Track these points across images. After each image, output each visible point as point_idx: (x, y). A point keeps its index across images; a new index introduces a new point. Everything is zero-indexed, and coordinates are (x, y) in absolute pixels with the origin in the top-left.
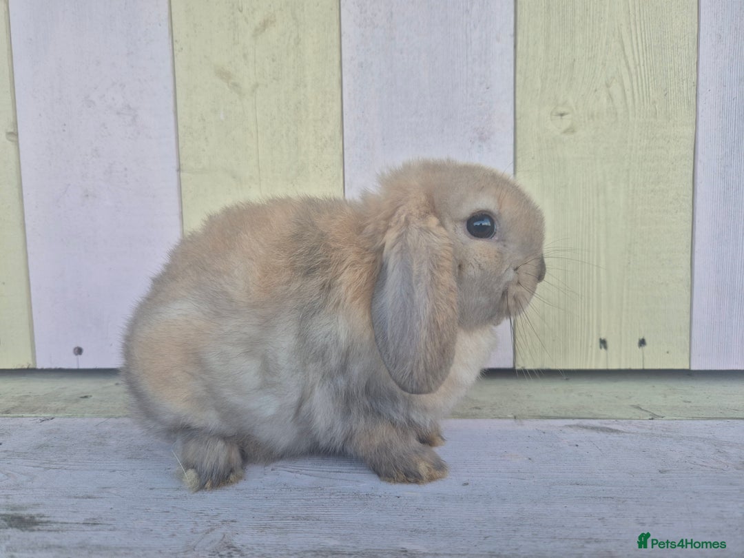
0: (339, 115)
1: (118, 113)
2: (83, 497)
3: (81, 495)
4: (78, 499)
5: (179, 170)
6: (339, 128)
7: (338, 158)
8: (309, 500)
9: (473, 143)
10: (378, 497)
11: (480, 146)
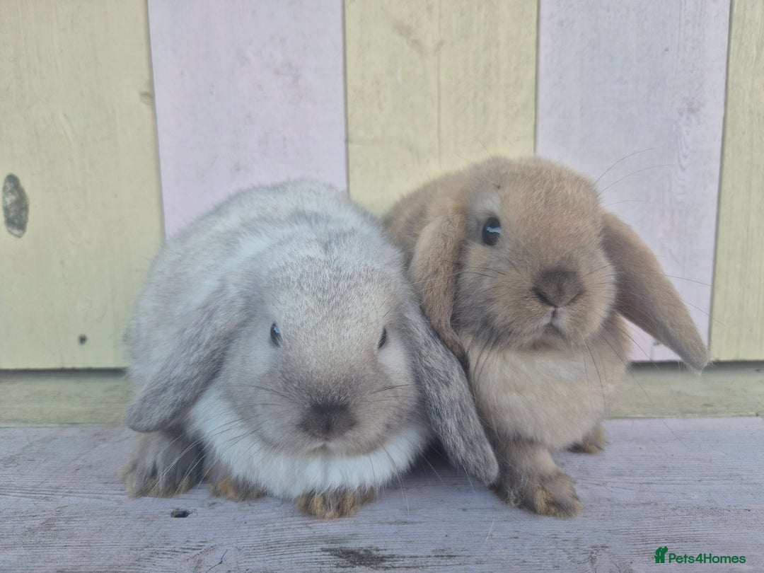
0: (534, 80)
1: (277, 73)
4: (394, 526)
5: (347, 141)
6: (532, 96)
7: (530, 128)
9: (681, 114)
10: (728, 512)
11: (688, 119)
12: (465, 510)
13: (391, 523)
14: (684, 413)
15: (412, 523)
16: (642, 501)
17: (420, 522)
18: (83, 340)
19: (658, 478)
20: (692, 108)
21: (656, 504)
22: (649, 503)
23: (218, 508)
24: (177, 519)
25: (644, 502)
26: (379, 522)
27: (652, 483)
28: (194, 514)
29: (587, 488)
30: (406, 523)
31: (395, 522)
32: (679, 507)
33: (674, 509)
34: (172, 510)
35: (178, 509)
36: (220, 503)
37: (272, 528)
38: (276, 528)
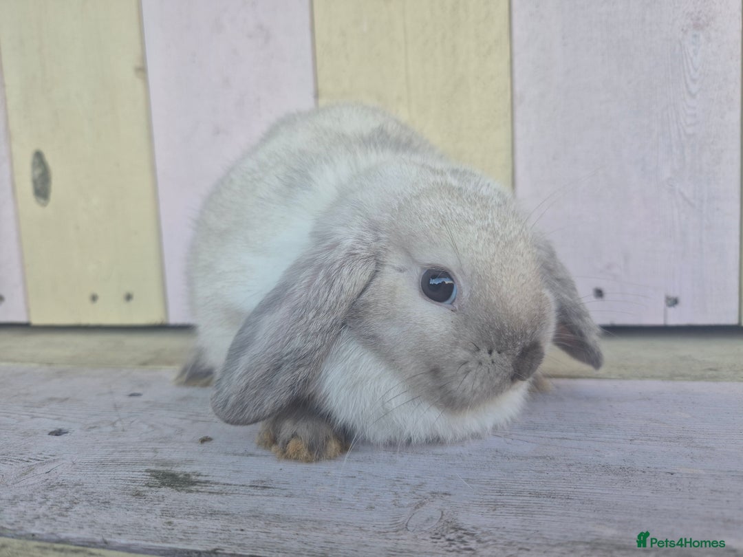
2: (243, 455)
3: (240, 452)
4: (237, 457)
8: (541, 472)
9: (685, 32)
10: (641, 473)
11: (695, 36)
13: (236, 455)
15: (257, 456)
17: (266, 456)
18: (94, 298)
19: (580, 434)
20: (699, 24)
23: (94, 431)
24: (52, 436)
25: (539, 455)
28: (69, 434)
32: (580, 463)
33: (569, 465)
34: (53, 430)
35: (59, 429)
36: (99, 427)
37: (120, 450)
38: (125, 450)
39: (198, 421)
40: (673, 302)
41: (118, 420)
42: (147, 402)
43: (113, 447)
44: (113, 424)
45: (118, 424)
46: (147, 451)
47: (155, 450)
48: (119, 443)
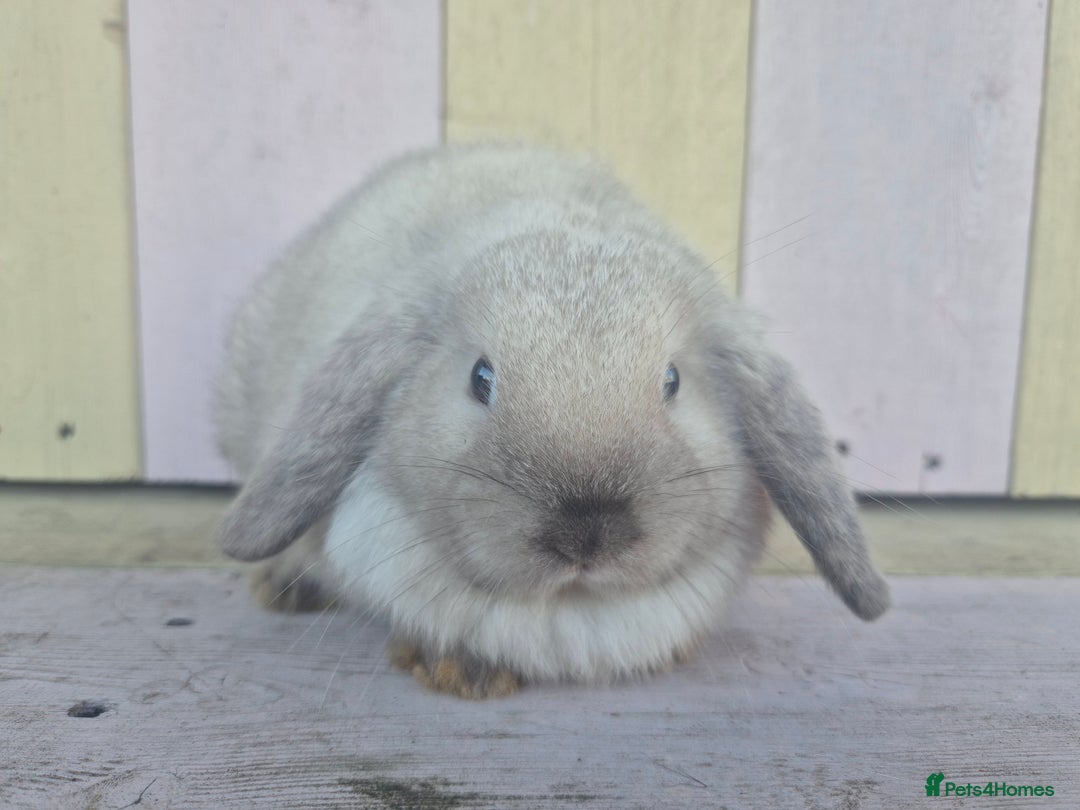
5: (444, 114)
9: (976, 100)
11: (987, 107)
12: (615, 715)
13: (477, 737)
14: (980, 569)
15: (517, 736)
16: (930, 705)
17: (532, 736)
19: (952, 667)
20: (994, 91)
21: (954, 709)
22: (943, 709)
23: (160, 703)
24: (77, 719)
25: (934, 706)
26: (455, 735)
27: (942, 675)
28: (112, 712)
29: (831, 681)
30: (503, 735)
31: (486, 734)
32: (995, 714)
33: (986, 719)
34: (72, 704)
35: (84, 703)
36: (166, 695)
37: (251, 741)
38: (259, 740)
39: (352, 673)
40: (934, 463)
41: (191, 677)
42: (218, 637)
43: (231, 735)
44: (187, 685)
45: (197, 685)
46: (308, 740)
47: (320, 737)
48: (237, 727)
